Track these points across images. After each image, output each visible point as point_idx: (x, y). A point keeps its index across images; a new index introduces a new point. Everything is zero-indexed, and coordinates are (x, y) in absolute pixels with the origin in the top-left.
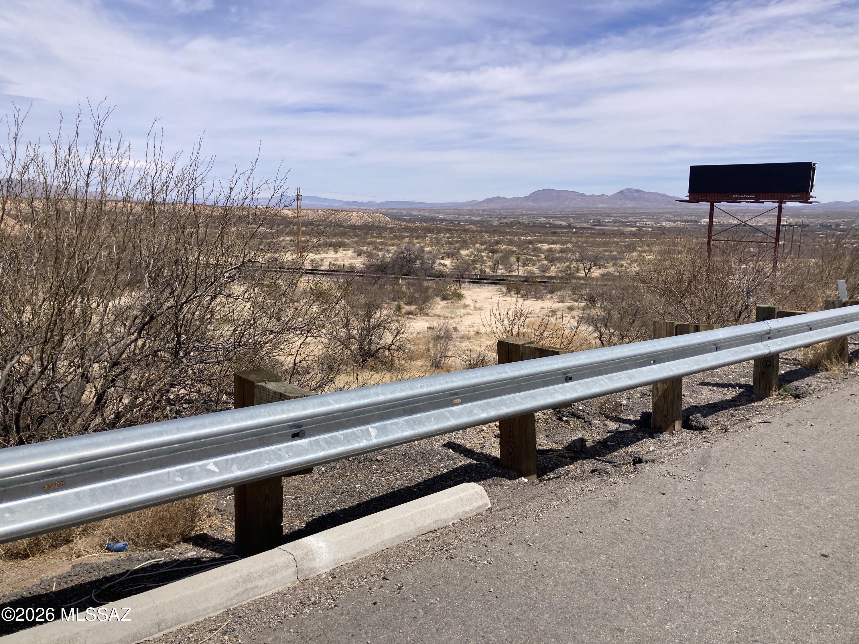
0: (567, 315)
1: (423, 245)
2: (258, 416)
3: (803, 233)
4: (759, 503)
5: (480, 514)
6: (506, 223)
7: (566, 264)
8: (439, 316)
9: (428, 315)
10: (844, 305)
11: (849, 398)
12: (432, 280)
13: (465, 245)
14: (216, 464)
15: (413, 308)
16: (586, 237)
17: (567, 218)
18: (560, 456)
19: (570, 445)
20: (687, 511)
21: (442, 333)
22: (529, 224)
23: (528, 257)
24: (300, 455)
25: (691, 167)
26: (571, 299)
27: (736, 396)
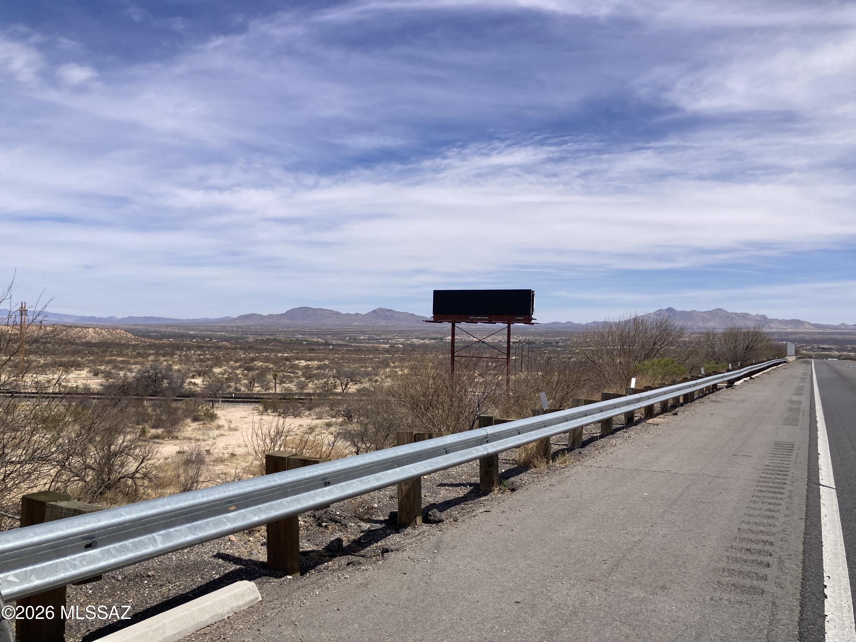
0: (325, 431)
1: (170, 362)
2: (57, 530)
3: (530, 350)
4: (476, 572)
5: (252, 607)
6: (262, 340)
7: (324, 380)
8: (190, 439)
9: (177, 438)
10: (545, 412)
11: (549, 487)
12: (181, 400)
13: (218, 363)
14: (15, 575)
15: (160, 431)
16: (343, 353)
17: (324, 335)
18: (320, 556)
19: (329, 545)
20: (422, 584)
21: (194, 457)
22: (286, 340)
23: (286, 374)
24: (92, 563)
25: (434, 291)
26: (329, 416)
27: (467, 493)
